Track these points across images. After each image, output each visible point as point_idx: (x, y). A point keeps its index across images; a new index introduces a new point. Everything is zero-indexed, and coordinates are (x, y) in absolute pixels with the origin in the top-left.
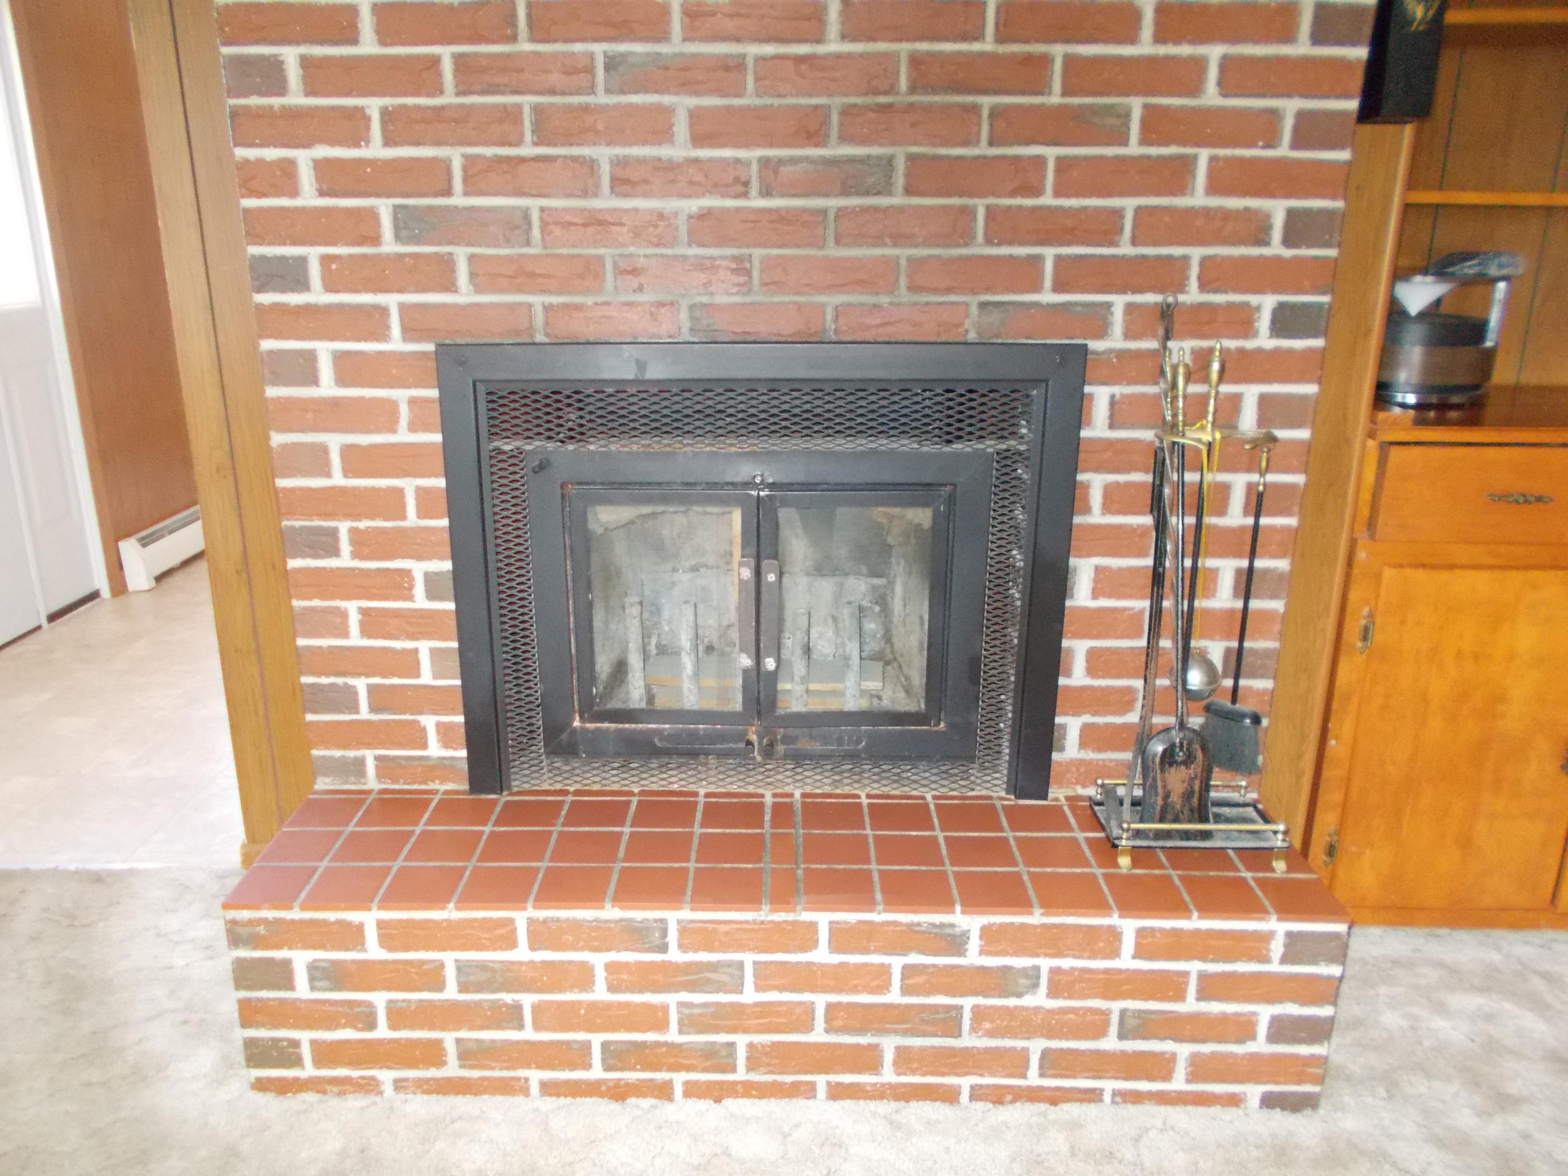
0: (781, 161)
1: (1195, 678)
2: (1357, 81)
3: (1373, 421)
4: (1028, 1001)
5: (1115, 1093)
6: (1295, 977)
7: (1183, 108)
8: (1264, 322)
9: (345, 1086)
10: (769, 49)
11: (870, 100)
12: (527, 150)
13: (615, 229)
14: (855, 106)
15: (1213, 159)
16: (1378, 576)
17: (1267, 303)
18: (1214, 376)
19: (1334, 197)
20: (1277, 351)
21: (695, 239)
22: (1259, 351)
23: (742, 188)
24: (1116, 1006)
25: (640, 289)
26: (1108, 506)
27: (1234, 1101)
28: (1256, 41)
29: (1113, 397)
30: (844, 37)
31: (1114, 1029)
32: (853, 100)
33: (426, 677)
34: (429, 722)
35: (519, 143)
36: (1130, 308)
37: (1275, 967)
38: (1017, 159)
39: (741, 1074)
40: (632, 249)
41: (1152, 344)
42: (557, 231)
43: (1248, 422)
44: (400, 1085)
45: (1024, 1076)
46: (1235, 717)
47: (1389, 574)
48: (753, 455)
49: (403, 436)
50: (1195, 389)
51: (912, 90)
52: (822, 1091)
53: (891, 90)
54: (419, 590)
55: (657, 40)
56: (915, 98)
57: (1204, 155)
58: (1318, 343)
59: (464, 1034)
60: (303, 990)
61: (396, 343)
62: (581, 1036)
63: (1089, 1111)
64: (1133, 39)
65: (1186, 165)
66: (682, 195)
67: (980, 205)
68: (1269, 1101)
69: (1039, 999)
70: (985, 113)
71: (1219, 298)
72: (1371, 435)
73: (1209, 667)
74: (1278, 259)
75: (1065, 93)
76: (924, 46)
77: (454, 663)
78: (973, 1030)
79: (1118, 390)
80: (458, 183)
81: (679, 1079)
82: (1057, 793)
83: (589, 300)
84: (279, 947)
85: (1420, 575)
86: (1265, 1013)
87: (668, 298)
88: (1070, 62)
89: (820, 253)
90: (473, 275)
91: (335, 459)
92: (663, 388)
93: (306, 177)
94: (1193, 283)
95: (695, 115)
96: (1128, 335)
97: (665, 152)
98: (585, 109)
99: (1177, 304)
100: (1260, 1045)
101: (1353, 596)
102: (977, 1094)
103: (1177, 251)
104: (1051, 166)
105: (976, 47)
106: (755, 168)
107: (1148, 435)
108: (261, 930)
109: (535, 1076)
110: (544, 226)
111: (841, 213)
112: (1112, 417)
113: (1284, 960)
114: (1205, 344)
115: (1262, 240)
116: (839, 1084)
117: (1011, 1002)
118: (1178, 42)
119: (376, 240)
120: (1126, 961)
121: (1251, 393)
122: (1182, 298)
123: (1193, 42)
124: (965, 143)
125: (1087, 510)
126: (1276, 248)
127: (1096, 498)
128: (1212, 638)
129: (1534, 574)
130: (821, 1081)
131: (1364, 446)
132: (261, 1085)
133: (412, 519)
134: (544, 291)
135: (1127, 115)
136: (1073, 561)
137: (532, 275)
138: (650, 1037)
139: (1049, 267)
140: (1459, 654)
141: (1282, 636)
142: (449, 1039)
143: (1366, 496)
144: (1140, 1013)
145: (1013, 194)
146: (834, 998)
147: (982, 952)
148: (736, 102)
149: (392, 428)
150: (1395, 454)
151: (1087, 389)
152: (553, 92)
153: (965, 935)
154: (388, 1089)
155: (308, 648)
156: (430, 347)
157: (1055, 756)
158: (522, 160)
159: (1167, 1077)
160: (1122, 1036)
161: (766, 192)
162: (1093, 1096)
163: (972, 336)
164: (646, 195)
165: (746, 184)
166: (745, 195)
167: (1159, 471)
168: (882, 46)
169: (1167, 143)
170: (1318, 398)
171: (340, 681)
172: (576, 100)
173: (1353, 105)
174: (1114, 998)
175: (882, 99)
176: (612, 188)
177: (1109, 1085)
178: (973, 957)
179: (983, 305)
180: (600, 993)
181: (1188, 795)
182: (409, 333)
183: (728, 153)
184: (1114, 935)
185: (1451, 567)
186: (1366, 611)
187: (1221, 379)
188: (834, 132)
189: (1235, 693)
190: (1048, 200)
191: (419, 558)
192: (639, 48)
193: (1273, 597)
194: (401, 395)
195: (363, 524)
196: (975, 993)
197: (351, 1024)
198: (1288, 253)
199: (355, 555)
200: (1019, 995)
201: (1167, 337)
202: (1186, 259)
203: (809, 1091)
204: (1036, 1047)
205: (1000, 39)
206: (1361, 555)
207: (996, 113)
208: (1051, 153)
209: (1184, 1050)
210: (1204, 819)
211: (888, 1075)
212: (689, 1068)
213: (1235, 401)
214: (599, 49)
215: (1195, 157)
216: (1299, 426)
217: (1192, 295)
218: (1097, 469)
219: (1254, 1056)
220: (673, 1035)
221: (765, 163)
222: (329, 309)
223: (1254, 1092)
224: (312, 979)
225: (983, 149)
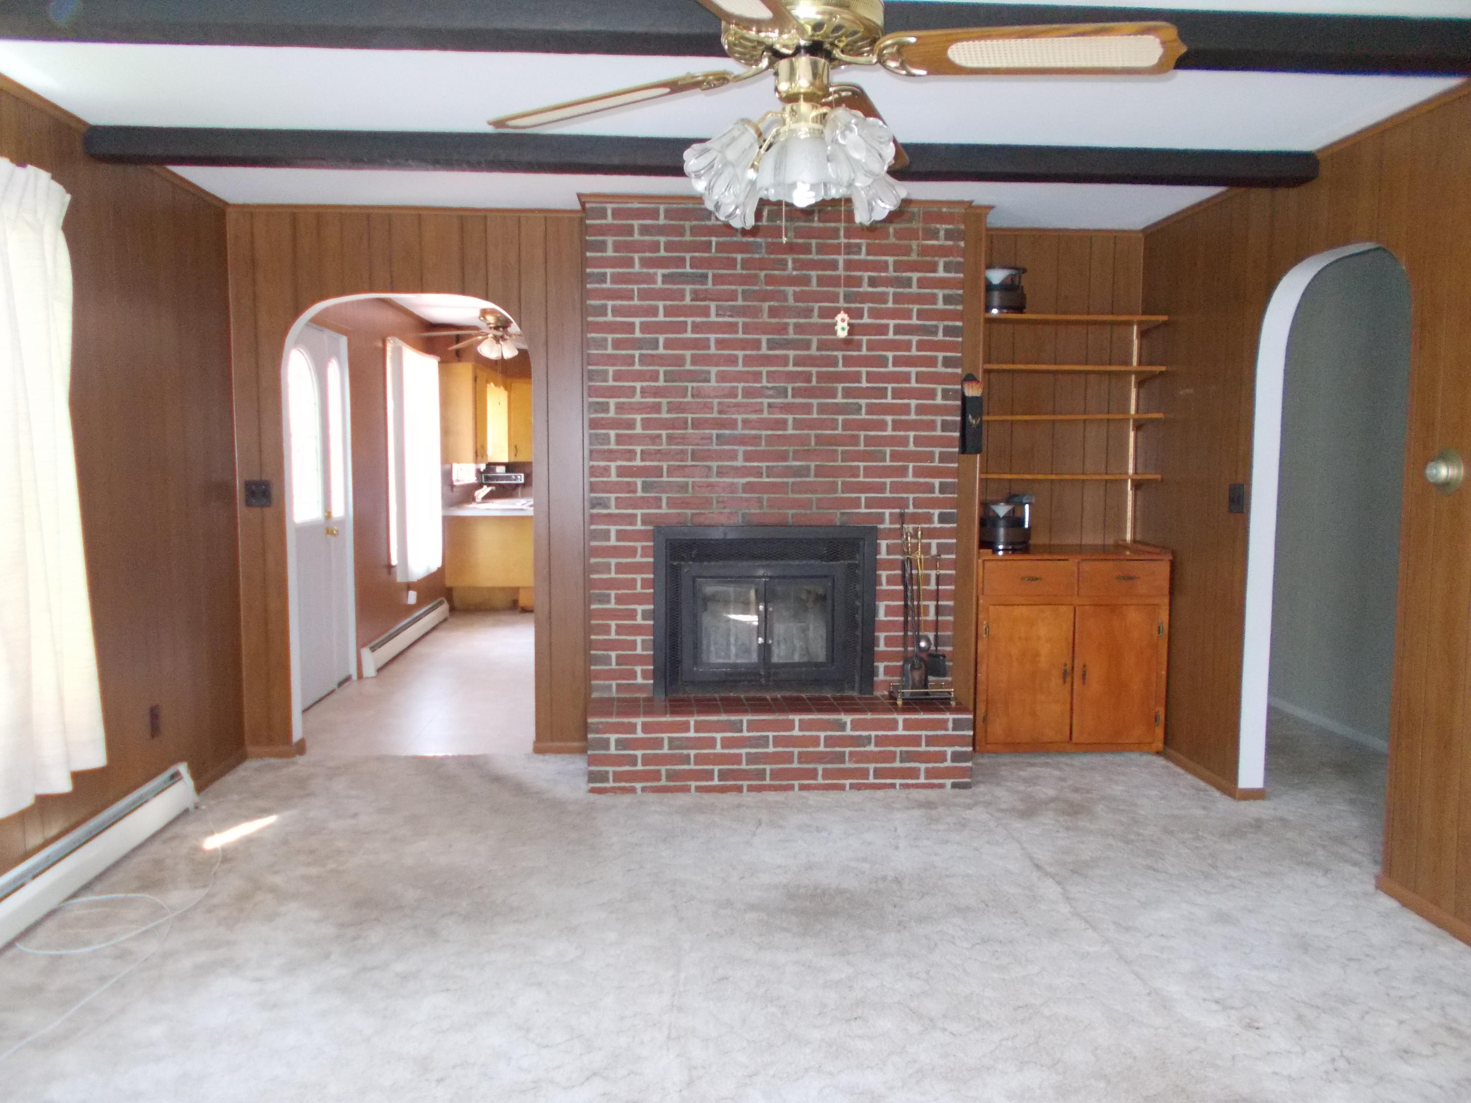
0: (773, 467)
1: (923, 644)
2: (957, 443)
3: (979, 553)
4: (868, 749)
5: (901, 785)
6: (958, 736)
7: (903, 451)
8: (936, 518)
9: (624, 790)
10: (769, 432)
11: (802, 448)
12: (689, 463)
13: (718, 488)
14: (797, 450)
15: (914, 467)
16: (988, 609)
17: (936, 512)
18: (919, 536)
19: (954, 478)
20: (941, 528)
21: (744, 491)
22: (935, 528)
23: (760, 475)
24: (898, 749)
25: (724, 508)
26: (889, 582)
27: (942, 786)
28: (924, 431)
29: (887, 544)
30: (794, 429)
31: (898, 758)
32: (796, 448)
33: (639, 651)
34: (638, 669)
35: (687, 461)
36: (891, 514)
37: (950, 732)
38: (851, 466)
39: (768, 782)
40: (723, 495)
41: (898, 526)
42: (697, 488)
43: (934, 551)
44: (644, 789)
45: (868, 779)
46: (937, 656)
47: (991, 608)
48: (763, 567)
49: (638, 559)
50: (914, 541)
51: (816, 444)
52: (797, 788)
53: (809, 445)
54: (639, 617)
55: (733, 429)
56: (817, 448)
57: (911, 465)
58: (954, 525)
59: (668, 767)
60: (613, 750)
61: (639, 526)
62: (711, 767)
63: (891, 792)
64: (885, 430)
65: (906, 468)
66: (739, 477)
67: (840, 481)
68: (955, 786)
69: (872, 748)
70: (840, 452)
71: (920, 511)
72: (979, 558)
73: (928, 640)
74: (938, 498)
75: (865, 446)
76: (819, 432)
77: (651, 645)
78: (850, 761)
79: (889, 542)
80: (665, 474)
81: (745, 783)
82: (878, 693)
83: (707, 512)
84: (604, 733)
85: (1001, 608)
86: (949, 750)
87: (734, 510)
88: (866, 437)
89: (786, 496)
90: (667, 504)
91: (613, 568)
92: (732, 542)
93: (613, 471)
94: (911, 506)
95: (745, 452)
96: (891, 523)
97: (734, 464)
98: (709, 450)
99: (905, 512)
100: (948, 763)
101: (980, 617)
102: (852, 786)
103: (905, 495)
104: (862, 469)
105: (836, 432)
106: (764, 469)
107: (899, 557)
108: (601, 726)
109: (693, 784)
110: (693, 487)
111: (793, 483)
112: (887, 551)
113: (954, 729)
114: (916, 526)
115: (933, 492)
116: (803, 784)
117: (862, 749)
118: (900, 431)
119: (635, 491)
120: (900, 732)
121: (934, 543)
122: (906, 511)
123: (905, 431)
124: (834, 461)
125: (881, 584)
126: (937, 494)
127: (884, 580)
128: (929, 631)
129: (1041, 607)
130: (796, 783)
131: (977, 562)
132: (593, 791)
133: (639, 589)
134: (691, 509)
135: (885, 453)
136: (877, 603)
137: (688, 503)
138: (735, 767)
139: (863, 500)
140: (1020, 638)
141: (954, 630)
142: (663, 769)
143: (980, 580)
144: (907, 752)
145: (850, 477)
146: (800, 749)
147: (851, 730)
148: (759, 448)
149: (635, 556)
150: (987, 564)
151: (878, 541)
152: (697, 444)
153: (845, 723)
154: (639, 791)
155: (595, 640)
156: (650, 528)
157: (875, 679)
158: (686, 466)
159: (918, 778)
160: (901, 762)
161: (768, 476)
162: (893, 786)
163: (838, 524)
164: (729, 477)
165: (762, 474)
166: (761, 477)
167: (904, 570)
168: (806, 432)
169: (899, 461)
170: (957, 544)
171: (605, 653)
172: (706, 448)
173: (957, 450)
174: (897, 746)
175: (806, 448)
176: (717, 474)
177: (898, 782)
178: (849, 732)
179: (842, 514)
180: (719, 749)
181: (920, 681)
182: (644, 523)
183: (755, 464)
184: (895, 721)
185: (1013, 605)
186: (985, 623)
187: (922, 538)
188: (791, 458)
189: (936, 650)
190: (861, 479)
191: (640, 604)
192: (727, 432)
193: (949, 615)
194: (639, 545)
195: (620, 592)
196: (849, 746)
197: (628, 764)
198: (941, 496)
199: (616, 603)
200: (864, 746)
201: (903, 523)
202: (908, 498)
203: (791, 788)
204: (871, 766)
205: (844, 430)
206: (981, 601)
207: (843, 452)
208: (862, 464)
209: (923, 766)
210: (927, 688)
211: (820, 781)
212: (749, 780)
213: (929, 545)
214: (714, 432)
215: (908, 466)
216: (952, 553)
217: (911, 510)
218: (884, 570)
219: (947, 768)
220: (744, 766)
221: (767, 467)
222: (617, 515)
223: (948, 782)
224: (616, 746)
225: (840, 463)
